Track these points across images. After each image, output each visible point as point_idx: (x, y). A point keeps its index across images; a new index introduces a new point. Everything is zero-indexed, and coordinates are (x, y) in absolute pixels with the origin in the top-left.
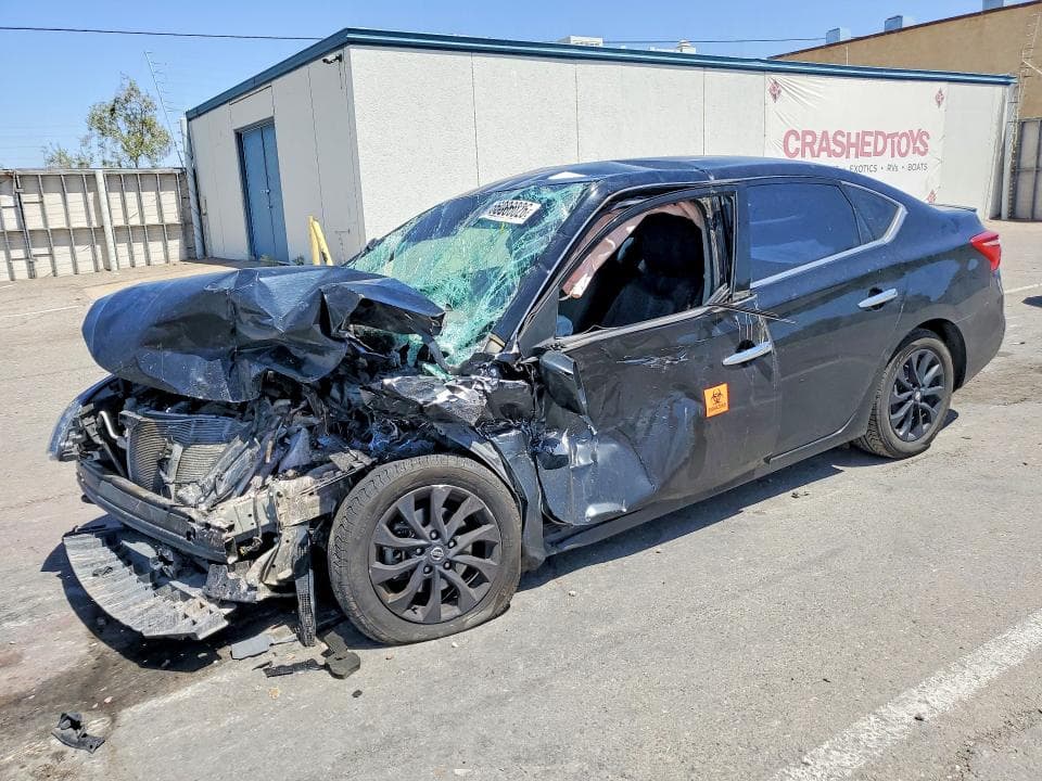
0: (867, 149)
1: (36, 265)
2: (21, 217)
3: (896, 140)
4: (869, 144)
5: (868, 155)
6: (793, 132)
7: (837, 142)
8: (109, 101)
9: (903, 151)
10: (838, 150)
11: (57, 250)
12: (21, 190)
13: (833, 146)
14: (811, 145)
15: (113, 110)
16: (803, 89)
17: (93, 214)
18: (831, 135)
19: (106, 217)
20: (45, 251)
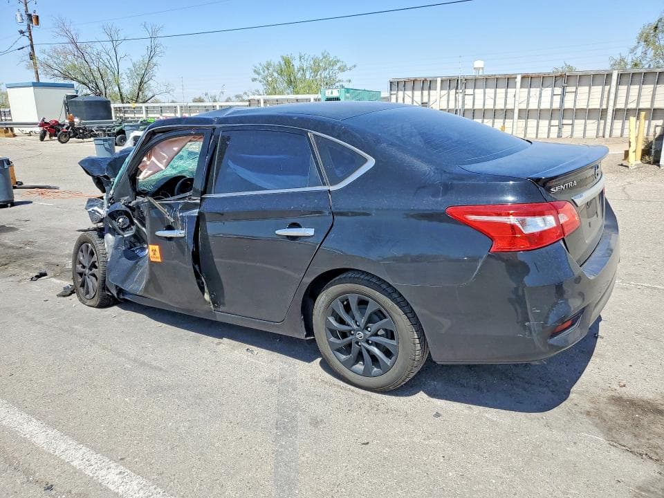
1: (563, 130)
2: (562, 101)
8: (654, 21)
11: (577, 122)
12: (565, 85)
15: (656, 27)
17: (605, 100)
19: (611, 103)
20: (570, 122)
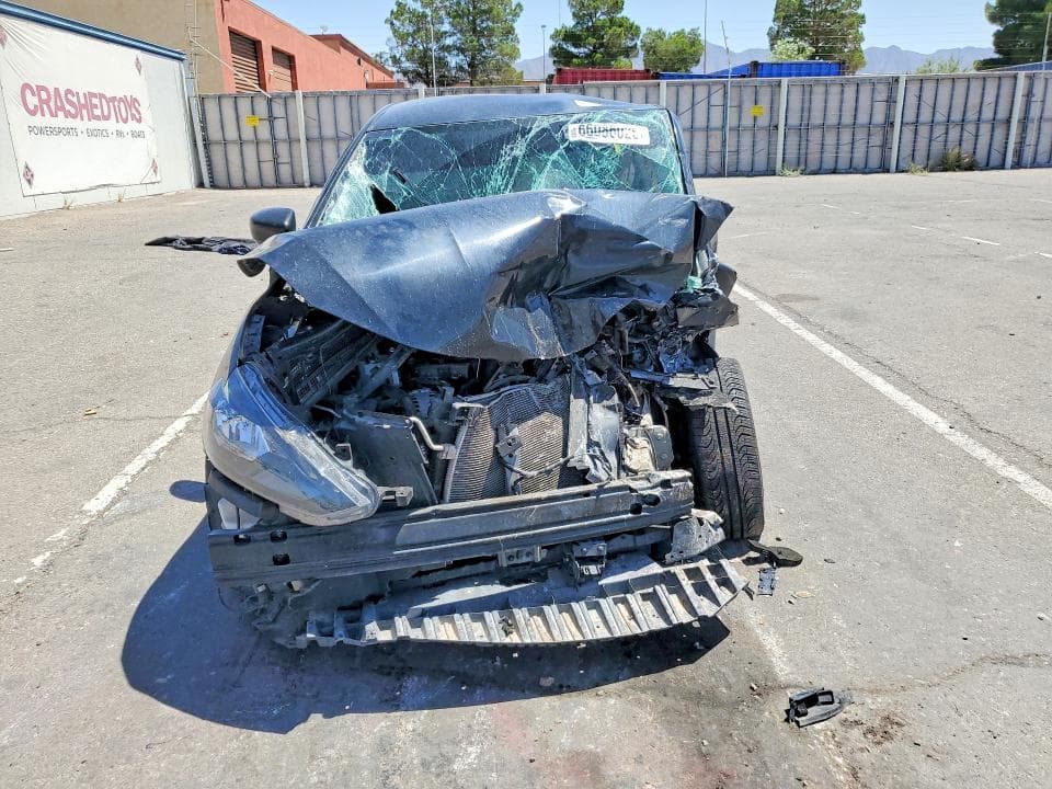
0: (97, 112)
3: (116, 103)
4: (96, 107)
5: (97, 118)
6: (26, 86)
7: (71, 103)
9: (124, 116)
10: (73, 111)
13: (68, 107)
14: (47, 102)
16: (25, 36)
18: (63, 94)
